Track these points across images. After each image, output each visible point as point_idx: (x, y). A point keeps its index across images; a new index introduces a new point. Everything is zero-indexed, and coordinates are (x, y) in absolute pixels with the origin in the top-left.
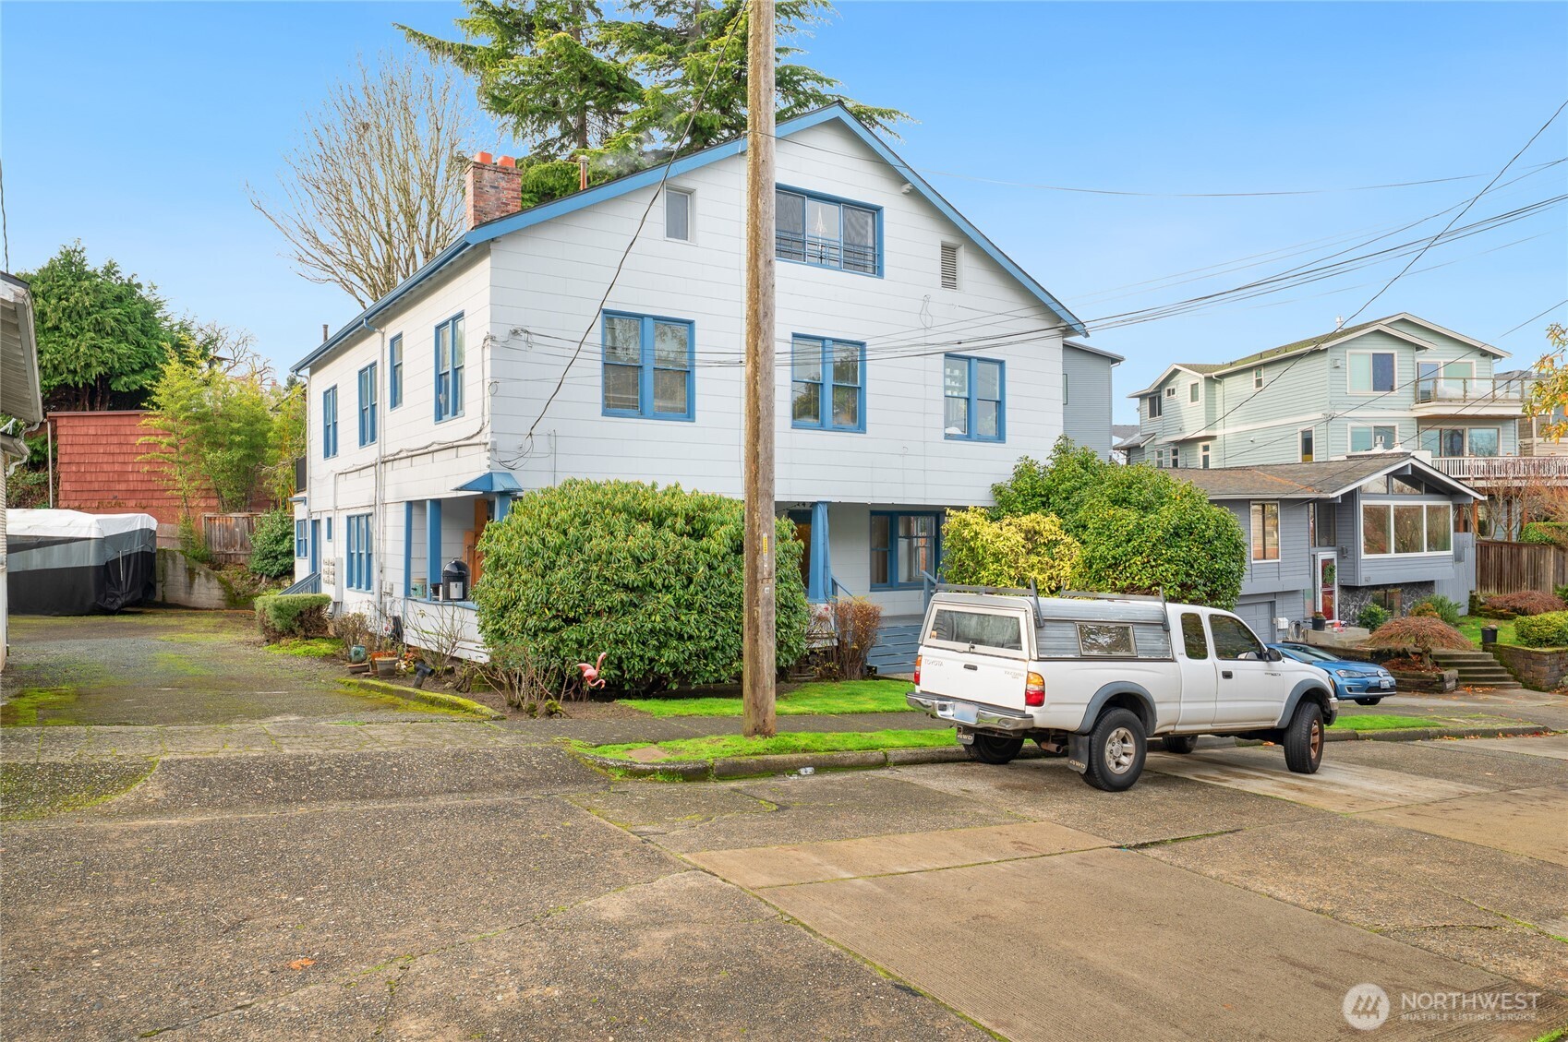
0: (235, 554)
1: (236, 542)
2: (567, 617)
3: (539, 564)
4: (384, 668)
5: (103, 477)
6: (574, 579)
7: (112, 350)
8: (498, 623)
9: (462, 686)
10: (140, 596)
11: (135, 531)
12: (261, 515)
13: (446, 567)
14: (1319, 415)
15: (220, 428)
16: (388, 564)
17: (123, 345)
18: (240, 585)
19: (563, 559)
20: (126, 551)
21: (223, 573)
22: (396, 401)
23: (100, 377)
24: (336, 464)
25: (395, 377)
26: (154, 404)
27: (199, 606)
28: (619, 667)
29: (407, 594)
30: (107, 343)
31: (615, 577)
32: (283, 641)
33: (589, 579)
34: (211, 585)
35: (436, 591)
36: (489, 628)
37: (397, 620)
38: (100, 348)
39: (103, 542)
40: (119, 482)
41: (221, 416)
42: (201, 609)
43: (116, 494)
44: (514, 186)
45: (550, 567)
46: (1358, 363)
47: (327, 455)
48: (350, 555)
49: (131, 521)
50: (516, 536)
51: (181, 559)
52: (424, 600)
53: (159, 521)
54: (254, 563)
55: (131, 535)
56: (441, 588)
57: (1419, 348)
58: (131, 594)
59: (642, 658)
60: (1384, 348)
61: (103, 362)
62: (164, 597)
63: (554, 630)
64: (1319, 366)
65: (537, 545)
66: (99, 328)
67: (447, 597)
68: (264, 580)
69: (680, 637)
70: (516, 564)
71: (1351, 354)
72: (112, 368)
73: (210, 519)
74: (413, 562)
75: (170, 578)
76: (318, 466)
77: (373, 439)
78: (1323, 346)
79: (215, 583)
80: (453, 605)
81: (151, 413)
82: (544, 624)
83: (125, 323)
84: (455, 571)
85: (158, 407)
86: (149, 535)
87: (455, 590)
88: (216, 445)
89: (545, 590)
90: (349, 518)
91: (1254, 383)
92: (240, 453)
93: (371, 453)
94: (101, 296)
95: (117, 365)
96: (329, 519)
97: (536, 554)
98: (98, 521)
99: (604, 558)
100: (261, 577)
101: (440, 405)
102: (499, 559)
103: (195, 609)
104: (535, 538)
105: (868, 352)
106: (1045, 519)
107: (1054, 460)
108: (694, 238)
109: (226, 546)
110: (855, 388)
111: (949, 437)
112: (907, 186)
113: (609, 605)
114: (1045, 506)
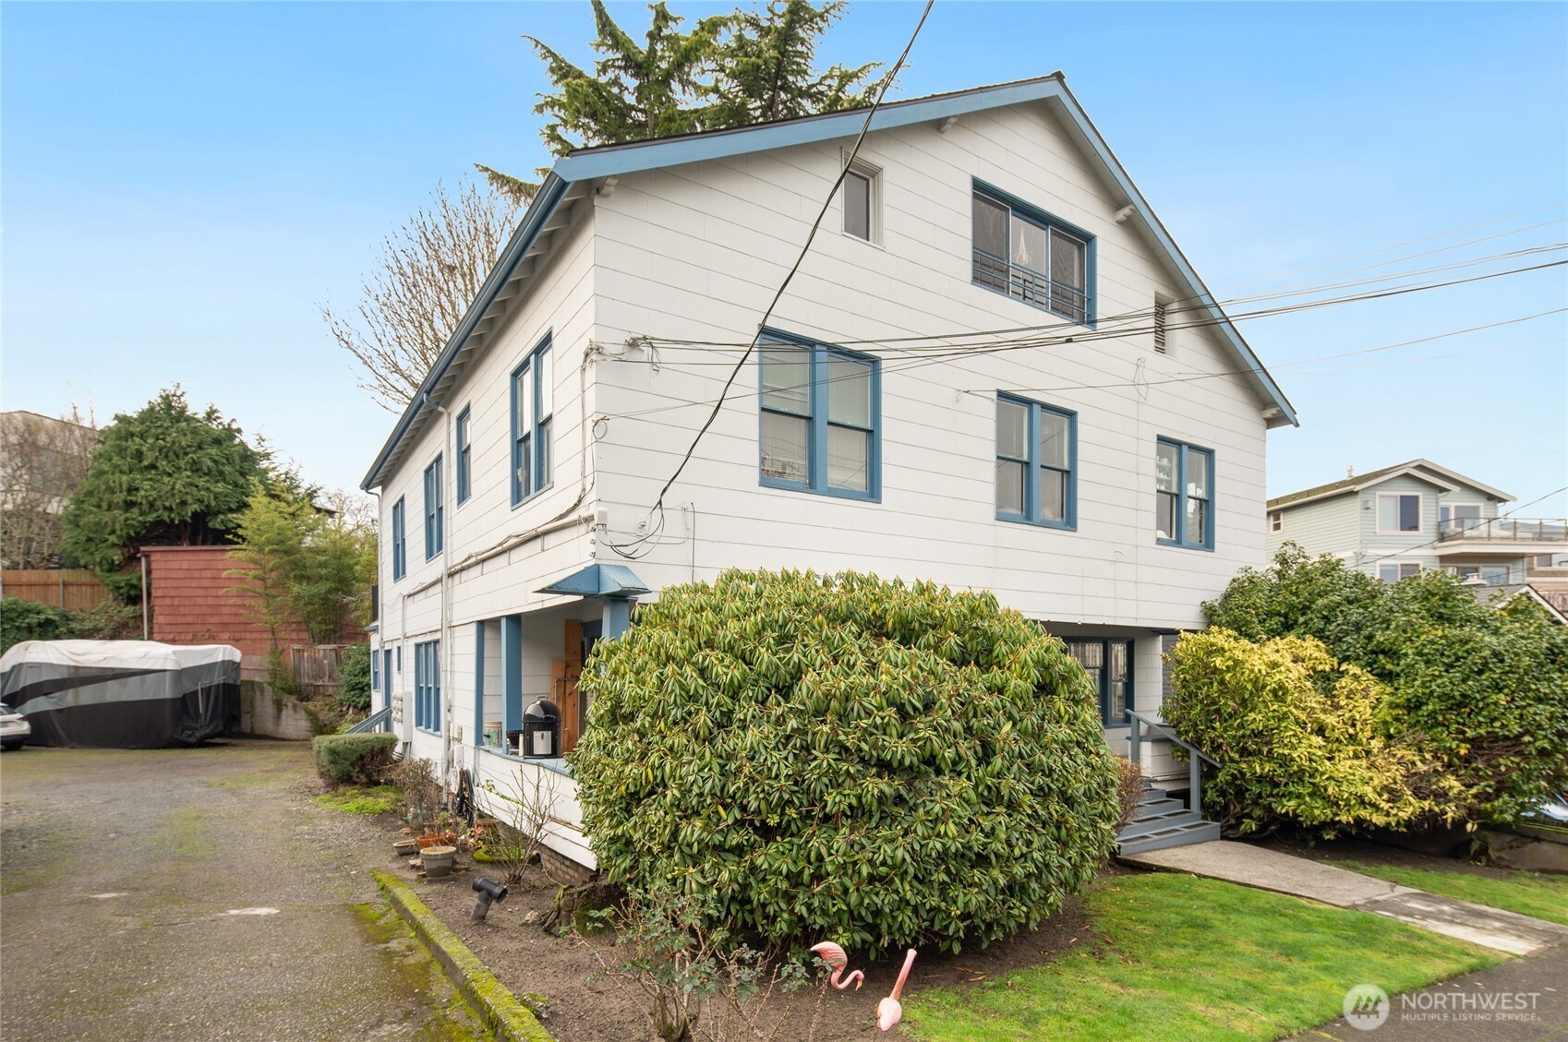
0: (324, 686)
1: (325, 674)
2: (763, 822)
3: (703, 719)
4: (435, 865)
5: (197, 610)
6: (776, 748)
7: (208, 489)
8: (620, 823)
9: (553, 925)
10: (221, 728)
11: (215, 664)
12: (348, 647)
13: (530, 708)
14: (1350, 553)
15: (308, 563)
16: (456, 703)
17: (219, 485)
18: (325, 716)
19: (746, 710)
20: (206, 683)
21: (310, 705)
22: (463, 495)
23: (195, 514)
24: (407, 585)
25: (461, 468)
26: (239, 536)
27: (287, 737)
28: (873, 929)
29: (479, 742)
30: (201, 482)
31: (865, 747)
32: (341, 790)
33: (807, 748)
34: (298, 716)
35: (515, 742)
36: (606, 832)
37: (466, 775)
38: (197, 486)
39: (179, 674)
40: (212, 615)
42: (289, 740)
43: (210, 627)
45: (725, 722)
46: (1385, 505)
47: (396, 576)
48: (419, 689)
49: (212, 653)
50: (652, 665)
51: (268, 690)
52: (500, 751)
53: (244, 653)
54: (342, 695)
55: (211, 667)
56: (521, 738)
57: (1442, 490)
58: (211, 727)
59: (916, 910)
60: (1410, 490)
61: (199, 500)
62: (252, 728)
63: (739, 850)
64: (1351, 508)
65: (694, 681)
66: (196, 468)
67: (529, 751)
68: (351, 712)
69: (982, 860)
70: (654, 716)
71: (1381, 496)
72: (208, 506)
73: (299, 651)
74: (486, 701)
75: (258, 710)
76: (390, 590)
77: (440, 548)
78: (1358, 488)
79: (302, 714)
80: (538, 765)
81: (238, 546)
82: (718, 838)
83: (223, 464)
84: (541, 715)
85: (244, 540)
86: (232, 667)
87: (541, 742)
88: (300, 578)
89: (716, 769)
90: (418, 646)
91: (1272, 527)
92: (327, 586)
93: (438, 566)
94: (199, 437)
95: (213, 503)
96: (399, 648)
97: (694, 698)
98: (174, 652)
99: (838, 708)
100: (348, 709)
101: (519, 483)
102: (618, 704)
103: (283, 740)
104: (688, 669)
105: (1079, 425)
106: (1305, 645)
107: (1278, 573)
108: (879, 239)
109: (315, 678)
110: (1062, 471)
111: (1159, 541)
112: (1126, 211)
113: (854, 802)
114: (1288, 627)
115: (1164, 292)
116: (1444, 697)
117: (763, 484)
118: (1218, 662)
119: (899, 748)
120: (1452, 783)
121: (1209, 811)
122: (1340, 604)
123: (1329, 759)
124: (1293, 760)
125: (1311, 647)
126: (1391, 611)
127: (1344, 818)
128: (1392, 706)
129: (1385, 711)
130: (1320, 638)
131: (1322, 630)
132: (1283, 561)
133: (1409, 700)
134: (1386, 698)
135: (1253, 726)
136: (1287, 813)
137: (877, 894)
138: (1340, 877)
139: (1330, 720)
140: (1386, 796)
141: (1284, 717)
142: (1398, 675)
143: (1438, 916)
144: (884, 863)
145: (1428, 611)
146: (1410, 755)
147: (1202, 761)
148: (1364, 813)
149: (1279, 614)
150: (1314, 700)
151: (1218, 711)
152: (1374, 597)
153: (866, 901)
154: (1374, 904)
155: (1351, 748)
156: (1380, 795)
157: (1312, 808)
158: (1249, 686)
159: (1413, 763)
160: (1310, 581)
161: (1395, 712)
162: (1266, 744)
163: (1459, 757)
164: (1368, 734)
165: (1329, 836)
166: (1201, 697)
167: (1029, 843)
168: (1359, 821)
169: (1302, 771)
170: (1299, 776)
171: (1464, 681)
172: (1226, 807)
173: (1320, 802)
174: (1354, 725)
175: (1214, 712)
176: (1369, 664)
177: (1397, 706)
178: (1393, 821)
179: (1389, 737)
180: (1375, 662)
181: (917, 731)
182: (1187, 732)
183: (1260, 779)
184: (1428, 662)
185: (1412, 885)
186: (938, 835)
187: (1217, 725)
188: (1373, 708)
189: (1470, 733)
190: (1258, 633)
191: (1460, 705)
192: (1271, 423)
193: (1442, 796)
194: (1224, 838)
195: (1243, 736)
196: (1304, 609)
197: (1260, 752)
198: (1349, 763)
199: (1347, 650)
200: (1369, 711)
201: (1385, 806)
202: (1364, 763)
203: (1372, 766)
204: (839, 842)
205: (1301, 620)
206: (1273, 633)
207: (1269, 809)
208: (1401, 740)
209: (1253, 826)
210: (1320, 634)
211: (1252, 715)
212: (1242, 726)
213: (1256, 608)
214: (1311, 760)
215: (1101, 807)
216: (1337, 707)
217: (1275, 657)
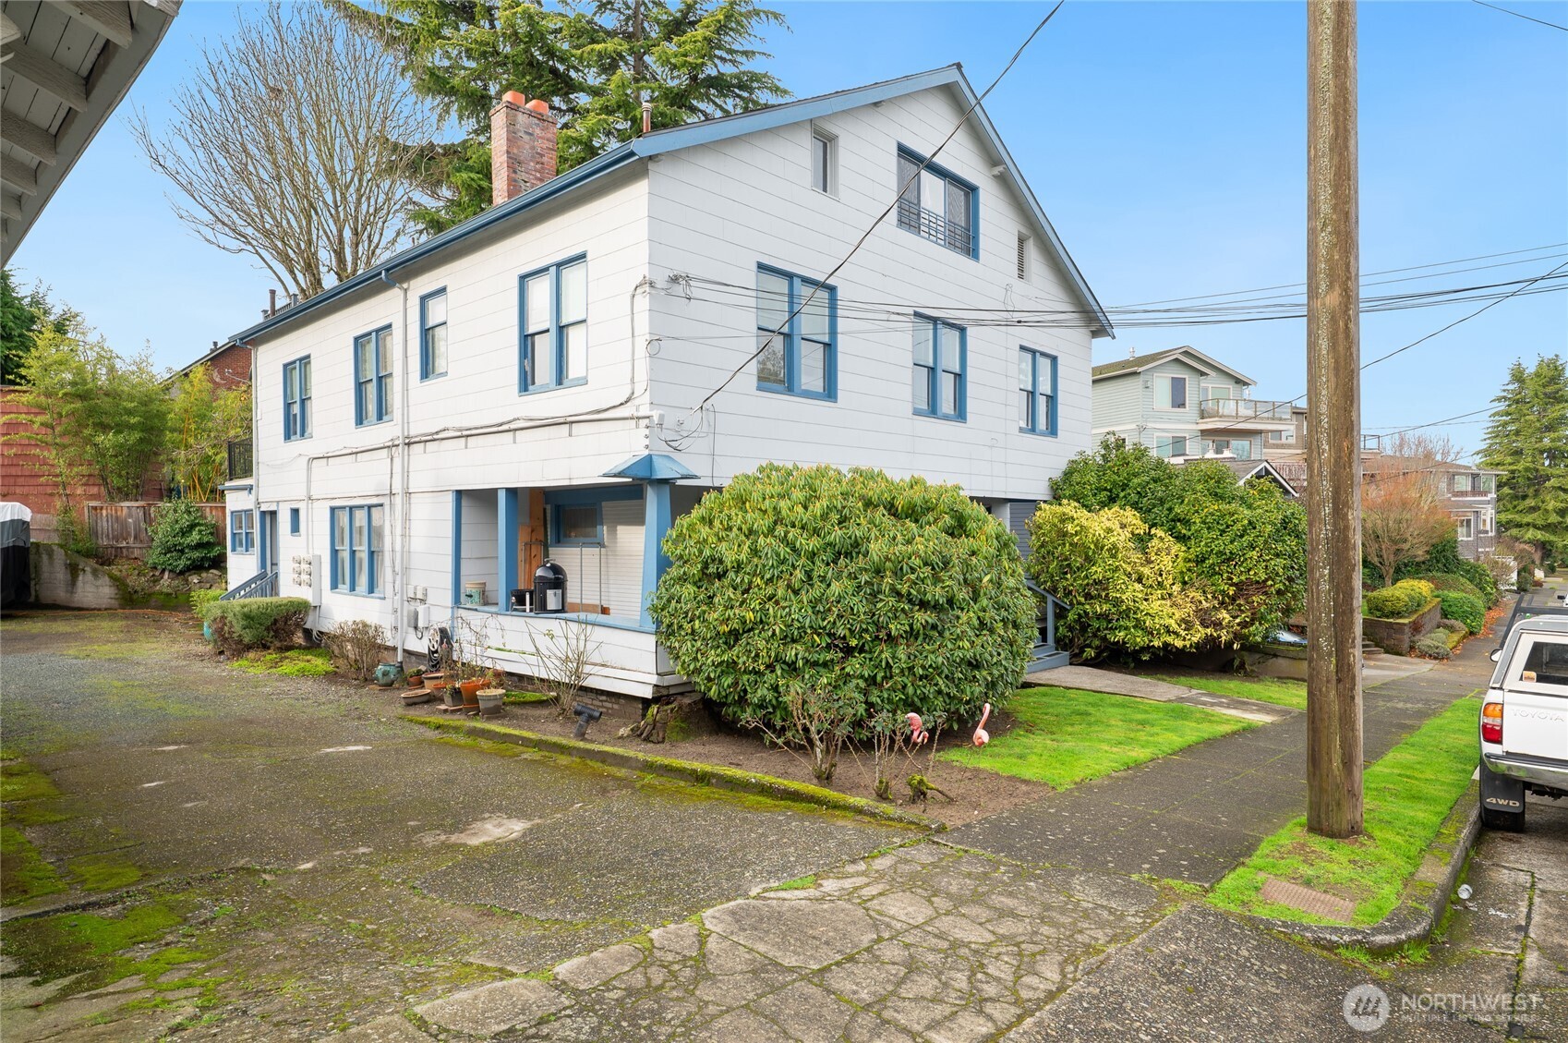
0: (128, 548)
1: (129, 534)
4: (491, 704)
9: (651, 735)
10: (16, 596)
12: (160, 504)
14: (1134, 426)
15: (108, 407)
18: (136, 582)
21: (115, 570)
22: (430, 369)
24: (308, 446)
25: (427, 343)
26: (23, 378)
27: (85, 606)
29: (458, 601)
32: (251, 655)
34: (99, 583)
35: (519, 600)
37: (443, 632)
41: (107, 395)
42: (88, 609)
44: (549, 135)
46: (1161, 385)
47: (288, 436)
48: (335, 553)
50: (742, 537)
51: (59, 553)
52: (496, 610)
53: (34, 511)
54: (154, 557)
56: (528, 596)
57: (1203, 374)
58: (3, 596)
60: (1179, 373)
62: (38, 596)
64: (1132, 385)
67: (541, 607)
68: (166, 576)
71: (1157, 377)
73: (95, 508)
74: (468, 563)
75: (46, 575)
76: (272, 449)
78: (1140, 369)
79: (105, 580)
81: (19, 388)
84: (551, 575)
85: (28, 381)
86: (21, 526)
87: (554, 599)
88: (104, 428)
90: (333, 509)
92: (137, 435)
93: (378, 433)
96: (295, 511)
100: (163, 571)
101: (526, 373)
103: (80, 609)
105: (968, 338)
106: (1126, 514)
107: (1103, 456)
108: (836, 192)
109: (117, 539)
110: (955, 374)
111: (1021, 430)
112: (1001, 168)
113: (908, 629)
114: (1112, 500)
115: (1024, 230)
116: (1220, 553)
117: (759, 389)
118: (1070, 528)
119: (936, 593)
120: (1224, 616)
121: (1061, 644)
122: (1148, 483)
123: (1146, 600)
124: (1123, 601)
125: (1131, 516)
126: (1184, 489)
127: (1156, 643)
128: (1187, 560)
129: (1181, 564)
130: (1136, 509)
131: (1137, 503)
132: (1106, 447)
133: (1197, 556)
134: (1181, 554)
135: (1095, 577)
136: (1118, 641)
137: (925, 687)
138: (1156, 685)
139: (1146, 571)
140: (1183, 626)
141: (1116, 569)
142: (1189, 538)
143: (1220, 705)
144: (930, 666)
145: (1208, 490)
146: (1198, 596)
147: (1056, 605)
148: (1170, 639)
149: (1106, 489)
150: (1136, 557)
151: (1069, 565)
152: (1171, 478)
153: (919, 692)
154: (1181, 700)
155: (1159, 592)
156: (1180, 626)
157: (1135, 637)
158: (1092, 547)
159: (1200, 602)
160: (1127, 464)
161: (1188, 565)
162: (1104, 590)
163: (1228, 595)
164: (1171, 581)
165: (1146, 658)
166: (1056, 555)
167: (999, 654)
168: (1166, 645)
169: (1129, 609)
170: (1126, 614)
171: (1232, 542)
172: (1071, 640)
173: (1140, 632)
174: (1161, 575)
175: (1066, 568)
176: (1170, 530)
177: (1190, 561)
178: (1188, 643)
179: (1185, 583)
180: (1174, 528)
181: (943, 581)
182: (1045, 582)
183: (1099, 617)
184: (1209, 528)
185: (1201, 689)
186: (959, 647)
187: (1069, 576)
188: (1174, 562)
189: (1235, 580)
190: (1092, 505)
191: (1229, 559)
192: (1095, 334)
193: (1218, 625)
194: (1071, 664)
195: (1088, 584)
196: (1124, 487)
197: (1100, 596)
198: (1159, 602)
199: (1155, 519)
200: (1171, 564)
201: (1183, 633)
202: (1168, 603)
203: (1174, 605)
204: (902, 655)
205: (1122, 494)
206: (1103, 505)
207: (1104, 639)
208: (1192, 585)
209: (1090, 653)
210: (1135, 506)
211: (1094, 568)
212: (1086, 577)
213: (1091, 485)
214: (1134, 601)
215: (1030, 633)
216: (1149, 562)
217: (1109, 524)
